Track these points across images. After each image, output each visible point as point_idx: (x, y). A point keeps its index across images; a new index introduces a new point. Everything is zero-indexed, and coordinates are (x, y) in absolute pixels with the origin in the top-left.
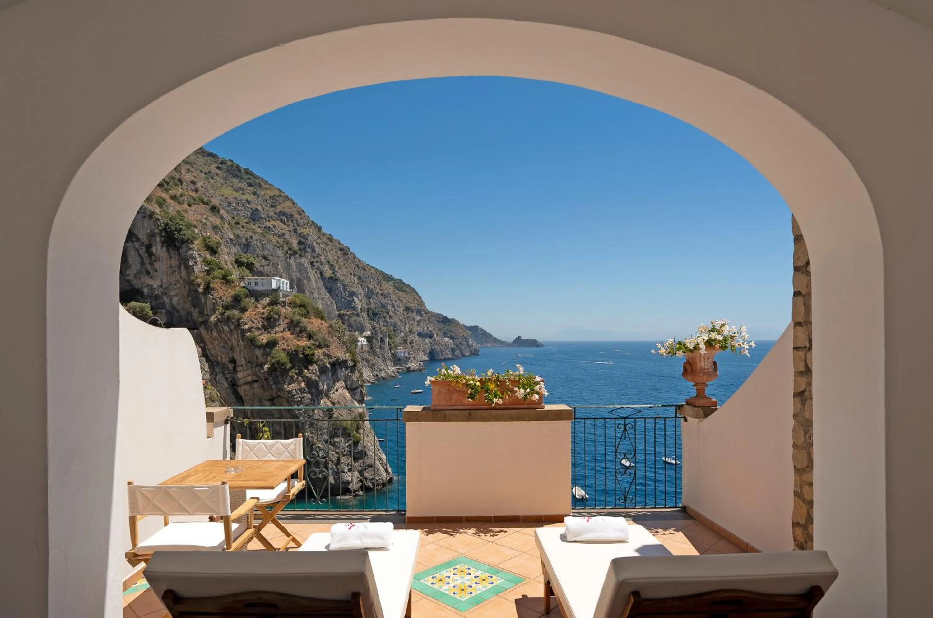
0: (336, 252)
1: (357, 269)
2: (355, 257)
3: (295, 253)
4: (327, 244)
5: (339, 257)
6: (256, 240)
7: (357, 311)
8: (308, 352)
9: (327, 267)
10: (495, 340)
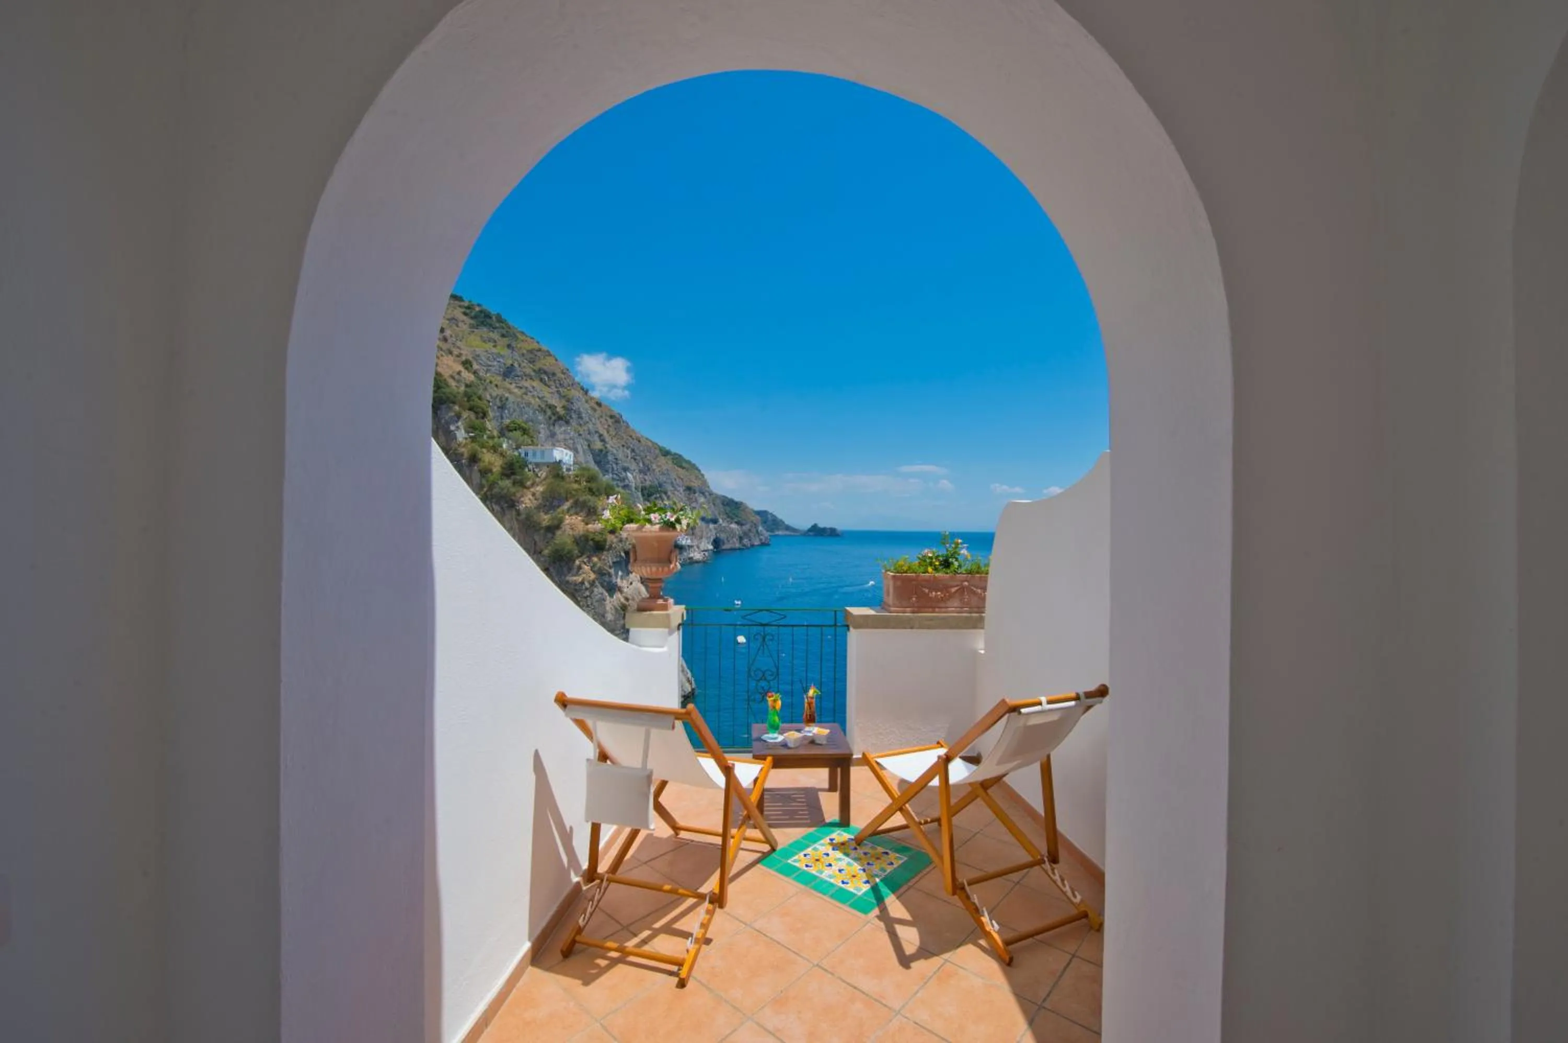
0: (606, 420)
1: (631, 440)
2: (628, 426)
3: (560, 418)
4: (595, 410)
5: (609, 426)
6: (513, 402)
7: (631, 490)
8: (598, 538)
9: (596, 437)
10: (788, 528)
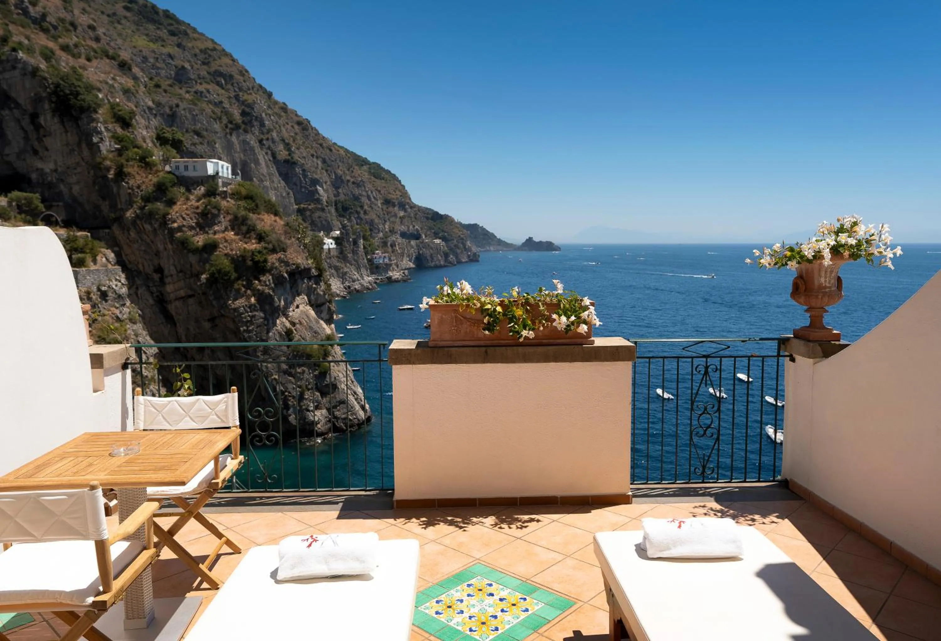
0: (292, 127)
1: (321, 149)
2: (318, 134)
3: (237, 127)
4: (280, 117)
5: (296, 134)
6: (184, 109)
7: (322, 204)
8: (258, 258)
9: (281, 147)
10: (500, 242)
